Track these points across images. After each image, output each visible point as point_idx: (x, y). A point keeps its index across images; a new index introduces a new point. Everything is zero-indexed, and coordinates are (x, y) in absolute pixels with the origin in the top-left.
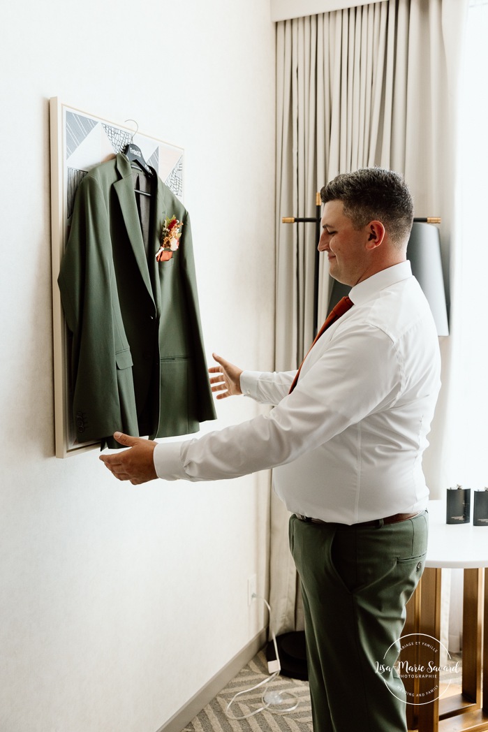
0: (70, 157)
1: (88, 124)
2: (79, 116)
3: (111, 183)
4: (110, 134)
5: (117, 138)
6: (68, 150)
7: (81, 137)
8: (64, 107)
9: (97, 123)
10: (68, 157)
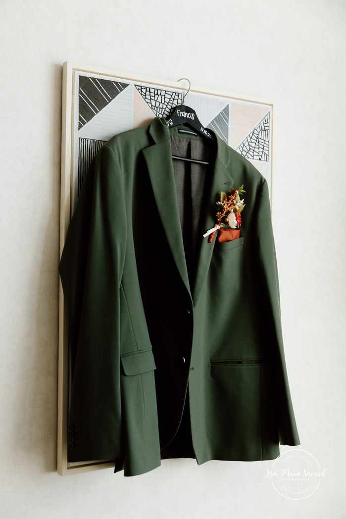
0: (84, 127)
1: (112, 88)
2: (98, 79)
3: (138, 149)
4: (148, 97)
5: (159, 100)
6: (80, 119)
7: (102, 103)
8: (76, 72)
9: (127, 85)
10: (80, 127)
